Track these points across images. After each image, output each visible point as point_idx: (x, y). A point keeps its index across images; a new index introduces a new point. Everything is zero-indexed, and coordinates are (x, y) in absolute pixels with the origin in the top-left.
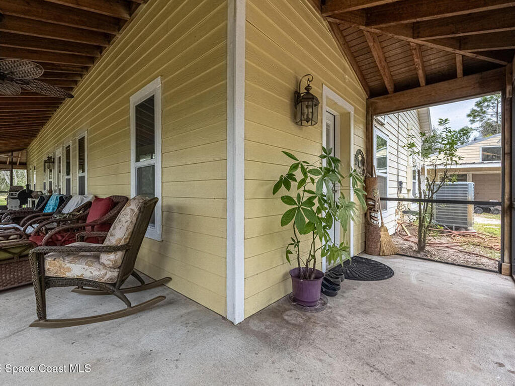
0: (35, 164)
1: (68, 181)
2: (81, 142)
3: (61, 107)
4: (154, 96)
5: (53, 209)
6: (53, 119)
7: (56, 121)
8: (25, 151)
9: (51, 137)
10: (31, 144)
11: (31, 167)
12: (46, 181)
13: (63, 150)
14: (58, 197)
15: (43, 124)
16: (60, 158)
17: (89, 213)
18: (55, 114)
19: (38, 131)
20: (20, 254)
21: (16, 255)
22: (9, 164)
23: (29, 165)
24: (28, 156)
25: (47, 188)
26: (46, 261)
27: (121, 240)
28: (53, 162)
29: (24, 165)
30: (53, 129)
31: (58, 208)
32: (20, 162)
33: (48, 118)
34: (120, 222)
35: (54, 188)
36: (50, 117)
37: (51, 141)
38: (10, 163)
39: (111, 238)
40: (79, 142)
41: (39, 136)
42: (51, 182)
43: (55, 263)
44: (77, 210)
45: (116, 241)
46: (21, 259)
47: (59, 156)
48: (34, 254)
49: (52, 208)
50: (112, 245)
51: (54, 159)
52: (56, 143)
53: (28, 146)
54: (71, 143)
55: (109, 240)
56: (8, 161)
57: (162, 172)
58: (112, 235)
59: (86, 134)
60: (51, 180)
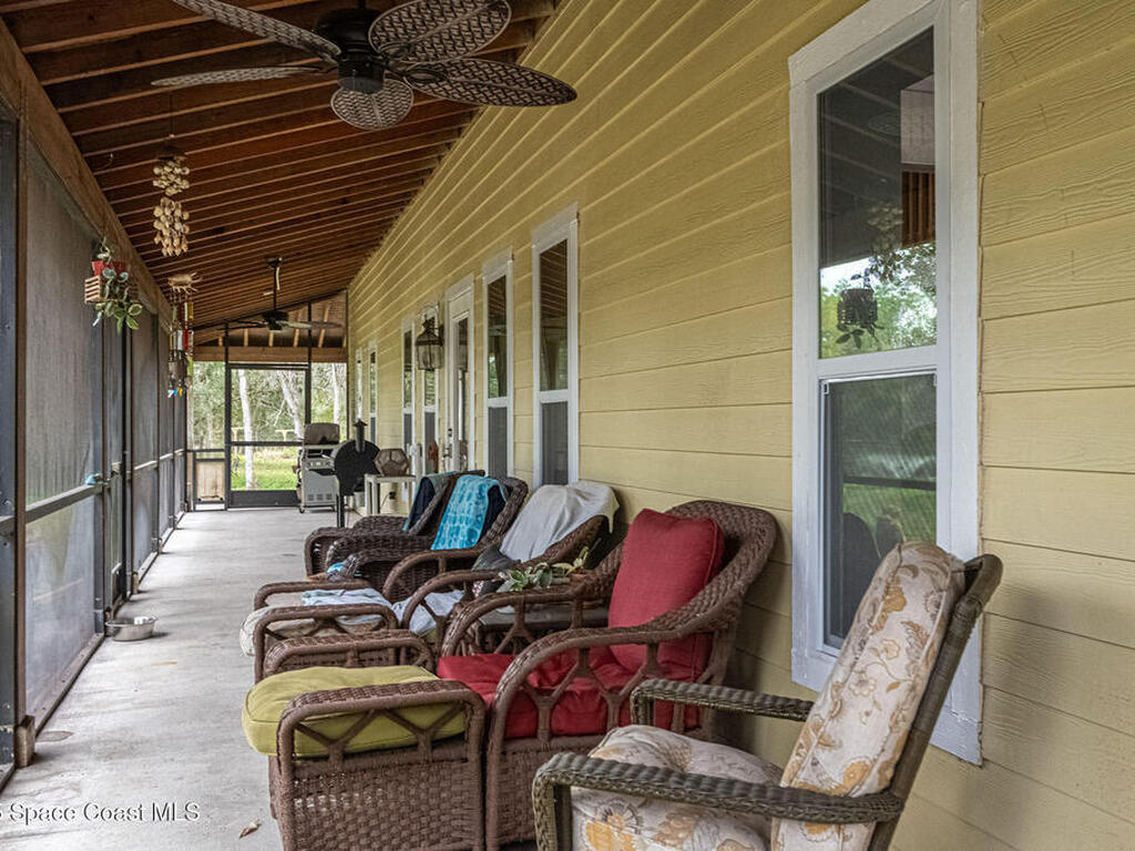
0: (373, 345)
1: (498, 418)
2: (553, 263)
3: (470, 129)
4: (931, 29)
5: (471, 533)
6: (440, 180)
7: (447, 188)
8: (341, 299)
9: (429, 247)
10: (361, 273)
11: (359, 355)
12: (411, 410)
13: (477, 296)
14: (486, 490)
15: (404, 200)
16: (463, 325)
17: (615, 571)
18: (449, 157)
19: (385, 226)
20: (435, 733)
21: (422, 737)
22: (300, 345)
23: (355, 347)
24: (350, 317)
25: (419, 435)
26: (578, 819)
27: (866, 770)
28: (441, 342)
29: (336, 348)
30: (439, 217)
31: (483, 533)
32: (325, 338)
33: (419, 178)
34: (862, 683)
35: (442, 437)
36: (431, 171)
37: (430, 262)
38: (303, 342)
39: (823, 756)
40: (543, 263)
41: (387, 243)
42: (430, 418)
43: (609, 834)
44: (559, 553)
45: (847, 776)
46: (438, 754)
47: (462, 317)
48: (550, 787)
49: (464, 529)
50: (825, 788)
51: (442, 328)
52: (448, 267)
53: (351, 279)
54: (508, 269)
55: (815, 764)
56: (297, 334)
57: (982, 410)
58: (826, 744)
59: (571, 232)
60: (430, 409)
